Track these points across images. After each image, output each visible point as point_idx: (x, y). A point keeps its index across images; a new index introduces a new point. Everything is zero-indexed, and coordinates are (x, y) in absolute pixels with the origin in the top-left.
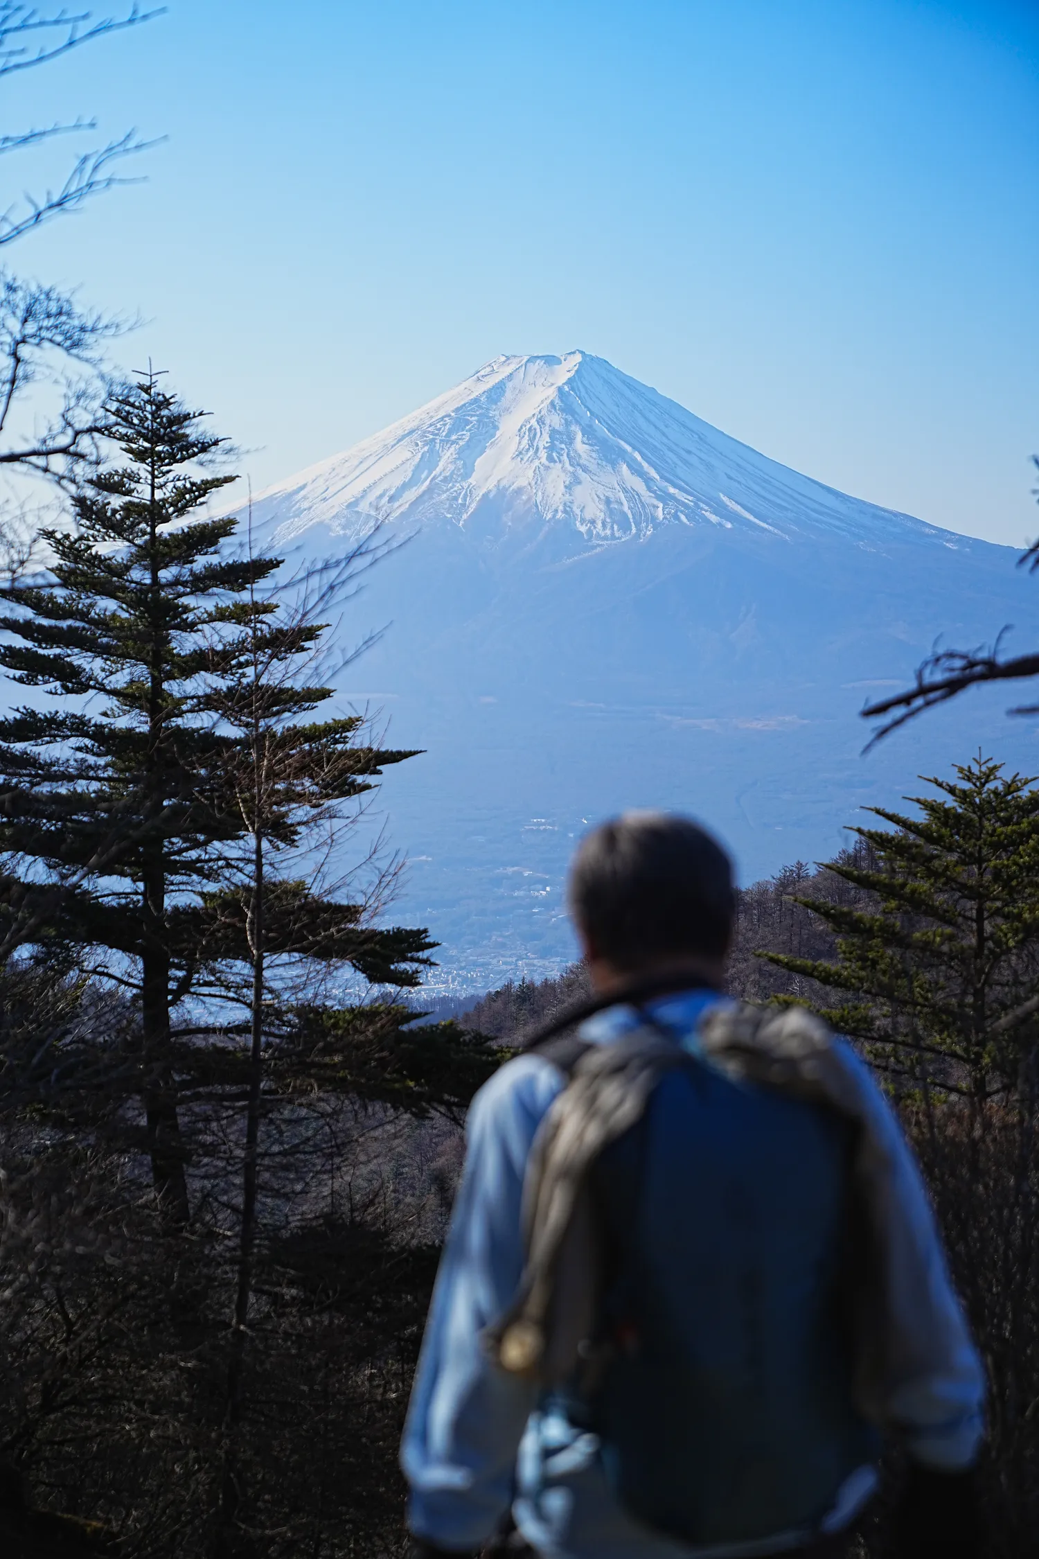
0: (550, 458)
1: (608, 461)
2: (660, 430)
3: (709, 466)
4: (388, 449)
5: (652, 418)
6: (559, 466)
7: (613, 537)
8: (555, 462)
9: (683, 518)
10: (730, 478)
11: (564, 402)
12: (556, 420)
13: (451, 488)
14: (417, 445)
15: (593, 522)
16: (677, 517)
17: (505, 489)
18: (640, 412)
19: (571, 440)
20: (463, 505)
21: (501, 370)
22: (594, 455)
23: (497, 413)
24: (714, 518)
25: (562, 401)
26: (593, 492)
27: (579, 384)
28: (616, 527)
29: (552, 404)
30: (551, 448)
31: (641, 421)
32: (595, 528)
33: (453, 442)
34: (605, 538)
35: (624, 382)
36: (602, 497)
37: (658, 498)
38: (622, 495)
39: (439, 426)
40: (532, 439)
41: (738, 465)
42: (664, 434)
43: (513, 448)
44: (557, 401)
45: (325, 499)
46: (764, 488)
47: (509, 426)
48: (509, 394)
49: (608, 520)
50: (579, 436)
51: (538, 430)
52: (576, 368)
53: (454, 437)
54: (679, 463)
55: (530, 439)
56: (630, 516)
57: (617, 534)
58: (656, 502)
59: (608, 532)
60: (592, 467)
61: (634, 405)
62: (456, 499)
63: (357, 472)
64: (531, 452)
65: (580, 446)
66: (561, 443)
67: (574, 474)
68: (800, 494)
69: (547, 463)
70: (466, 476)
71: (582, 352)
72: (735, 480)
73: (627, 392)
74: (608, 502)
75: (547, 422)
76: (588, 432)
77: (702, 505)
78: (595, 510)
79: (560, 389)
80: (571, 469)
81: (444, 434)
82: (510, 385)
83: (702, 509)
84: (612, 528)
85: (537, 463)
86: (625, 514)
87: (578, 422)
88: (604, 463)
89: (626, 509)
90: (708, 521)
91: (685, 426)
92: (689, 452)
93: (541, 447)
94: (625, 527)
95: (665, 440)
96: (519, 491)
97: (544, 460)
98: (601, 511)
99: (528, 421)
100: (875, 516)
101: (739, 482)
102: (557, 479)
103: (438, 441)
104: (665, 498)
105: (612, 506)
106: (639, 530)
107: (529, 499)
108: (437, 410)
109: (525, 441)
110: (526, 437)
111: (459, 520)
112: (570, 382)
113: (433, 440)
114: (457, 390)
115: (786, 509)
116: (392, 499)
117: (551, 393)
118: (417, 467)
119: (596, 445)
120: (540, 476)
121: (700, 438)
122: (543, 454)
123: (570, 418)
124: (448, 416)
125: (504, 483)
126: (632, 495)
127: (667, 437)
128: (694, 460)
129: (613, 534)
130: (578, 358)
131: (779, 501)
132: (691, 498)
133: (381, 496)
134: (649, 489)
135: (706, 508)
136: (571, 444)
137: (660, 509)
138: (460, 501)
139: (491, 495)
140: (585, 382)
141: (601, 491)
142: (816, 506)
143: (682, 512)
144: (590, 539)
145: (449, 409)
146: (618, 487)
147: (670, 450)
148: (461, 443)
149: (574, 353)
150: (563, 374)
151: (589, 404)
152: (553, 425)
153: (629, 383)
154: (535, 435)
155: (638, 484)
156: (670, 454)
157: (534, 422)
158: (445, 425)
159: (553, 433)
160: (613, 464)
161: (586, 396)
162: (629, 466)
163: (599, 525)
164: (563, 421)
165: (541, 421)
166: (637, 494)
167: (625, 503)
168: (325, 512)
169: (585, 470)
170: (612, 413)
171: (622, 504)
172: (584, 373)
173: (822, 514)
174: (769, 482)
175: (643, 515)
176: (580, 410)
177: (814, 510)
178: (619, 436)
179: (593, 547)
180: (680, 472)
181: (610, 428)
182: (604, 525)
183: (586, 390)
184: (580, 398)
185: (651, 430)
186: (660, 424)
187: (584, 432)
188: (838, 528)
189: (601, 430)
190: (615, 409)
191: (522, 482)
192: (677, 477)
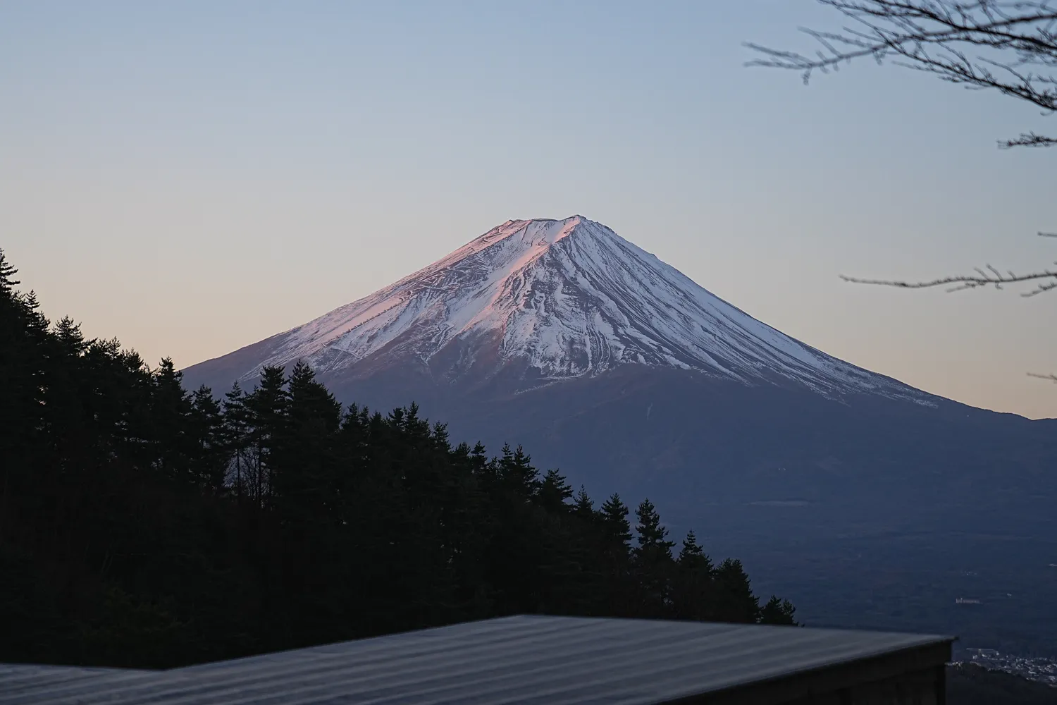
0: (527, 305)
1: (582, 308)
2: (645, 286)
3: (686, 319)
4: (383, 296)
5: (640, 276)
6: (534, 311)
7: (569, 373)
8: (532, 308)
9: (641, 359)
10: (706, 330)
11: (553, 258)
12: (541, 273)
13: (430, 329)
14: (409, 293)
15: (552, 359)
16: (635, 357)
17: (479, 331)
18: (629, 271)
19: (551, 288)
20: (435, 344)
21: (504, 232)
22: (570, 303)
23: (490, 267)
24: (674, 361)
25: (551, 256)
26: (560, 336)
27: (573, 245)
28: (573, 365)
29: (542, 259)
30: (530, 296)
31: (627, 278)
32: (553, 365)
33: (444, 291)
34: (561, 374)
35: (618, 244)
36: (567, 339)
37: (623, 341)
38: (587, 338)
39: (433, 277)
40: (514, 289)
41: (718, 321)
42: (647, 290)
44: (546, 256)
45: (311, 340)
46: (740, 342)
47: (498, 281)
48: (505, 251)
49: (567, 358)
50: (561, 287)
51: (523, 282)
52: (572, 230)
53: (444, 287)
54: (655, 313)
55: (513, 289)
56: (590, 355)
57: (572, 371)
58: (619, 344)
59: (565, 368)
60: (567, 314)
61: (622, 263)
62: (430, 339)
64: (511, 300)
65: (559, 295)
66: (541, 292)
67: (545, 319)
68: (776, 349)
69: (523, 309)
70: (446, 319)
71: (582, 218)
72: (710, 333)
73: (619, 253)
74: (571, 342)
75: (533, 274)
76: (570, 284)
77: (665, 349)
78: (557, 349)
79: (551, 248)
80: (545, 314)
81: (436, 284)
82: (507, 244)
83: (664, 352)
84: (570, 365)
85: (514, 308)
86: (586, 354)
87: (562, 275)
88: (579, 310)
89: (588, 350)
90: (665, 362)
91: (671, 285)
92: (668, 306)
93: (521, 296)
95: (647, 294)
96: (491, 333)
97: (521, 307)
98: (563, 350)
99: (516, 273)
100: (850, 374)
101: (714, 335)
103: (428, 290)
104: (629, 341)
105: (575, 346)
106: (595, 367)
107: (496, 341)
109: (508, 290)
110: (510, 287)
111: (426, 356)
112: (563, 241)
113: (425, 289)
115: (757, 360)
116: (372, 339)
117: (543, 250)
118: (403, 312)
119: (574, 294)
120: (513, 318)
121: (685, 296)
122: (522, 302)
123: (555, 271)
124: (444, 269)
126: (597, 338)
127: (651, 293)
128: (673, 314)
129: (569, 371)
130: (576, 222)
131: (741, 348)
132: (656, 343)
133: (362, 336)
134: (616, 333)
135: (669, 351)
136: (550, 293)
137: (621, 352)
138: (433, 341)
139: (463, 337)
140: (578, 242)
141: (569, 334)
142: (791, 361)
143: (641, 354)
144: (544, 375)
146: (586, 331)
147: (650, 303)
148: (449, 292)
149: (573, 217)
150: (558, 235)
151: (578, 260)
152: (537, 277)
153: (622, 245)
154: (520, 283)
155: (607, 329)
156: (648, 307)
157: (520, 275)
158: (438, 277)
159: (536, 284)
160: (587, 310)
161: (576, 254)
162: (603, 314)
163: (558, 361)
164: (548, 274)
165: (527, 274)
166: (603, 338)
167: (588, 343)
169: (558, 315)
170: (599, 269)
171: (585, 345)
172: (579, 235)
173: (793, 367)
174: (748, 338)
175: (603, 353)
176: (567, 264)
177: (785, 364)
178: (601, 289)
179: (549, 381)
180: (654, 322)
181: (593, 282)
182: (562, 362)
183: (578, 249)
184: (570, 256)
185: (636, 286)
186: (646, 282)
187: (566, 283)
188: (804, 378)
189: (584, 283)
190: (603, 266)
191: (497, 325)
192: (650, 326)
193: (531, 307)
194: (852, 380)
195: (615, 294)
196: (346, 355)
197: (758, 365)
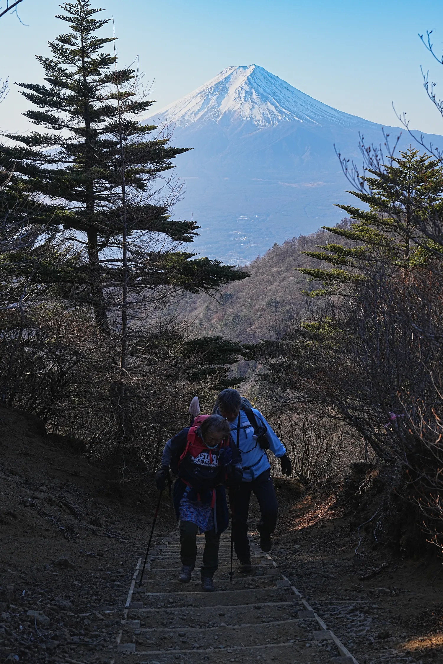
0: (245, 100)
3: (295, 102)
4: (194, 98)
5: (278, 87)
6: (248, 102)
7: (265, 126)
9: (287, 119)
10: (302, 106)
11: (249, 82)
12: (247, 88)
13: (214, 110)
14: (203, 96)
15: (259, 121)
16: (285, 119)
17: (231, 110)
18: (273, 84)
19: (251, 94)
20: (218, 116)
21: (229, 71)
22: (259, 99)
23: (228, 85)
24: (297, 119)
26: (259, 111)
27: (254, 75)
29: (245, 82)
30: (245, 97)
31: (274, 87)
32: (259, 123)
33: (215, 95)
34: (263, 126)
35: (268, 75)
36: (261, 113)
37: (279, 112)
38: (268, 112)
39: (210, 90)
40: (239, 94)
41: (304, 101)
42: (281, 91)
43: (233, 98)
44: (247, 81)
45: (174, 115)
46: (312, 109)
47: (232, 90)
48: (232, 79)
49: (263, 120)
50: (254, 93)
51: (241, 91)
52: (253, 70)
53: (214, 94)
54: (285, 100)
56: (270, 119)
57: (266, 125)
58: (279, 114)
59: (264, 124)
60: (259, 103)
61: (271, 82)
62: (215, 114)
63: (184, 106)
64: (239, 98)
65: (255, 96)
66: (248, 95)
67: (253, 105)
68: (324, 110)
69: (244, 102)
70: (219, 106)
71: (255, 65)
73: (269, 78)
74: (263, 114)
75: (244, 88)
76: (257, 91)
78: (259, 117)
79: (248, 77)
80: (252, 104)
81: (211, 93)
82: (232, 76)
83: (293, 116)
84: (265, 123)
85: (241, 102)
86: (269, 118)
87: (253, 88)
88: (262, 101)
89: (269, 116)
90: (294, 119)
91: (288, 89)
92: (289, 97)
93: (242, 97)
94: (269, 122)
95: (281, 93)
96: (235, 111)
98: (261, 117)
99: (238, 88)
100: (348, 118)
101: (305, 107)
102: (247, 106)
104: (281, 112)
105: (265, 115)
106: (273, 123)
107: (239, 114)
108: (210, 84)
110: (237, 94)
111: (216, 121)
112: (251, 75)
113: (208, 95)
114: (216, 78)
115: (319, 115)
116: (195, 114)
117: (245, 79)
118: (203, 104)
119: (259, 95)
120: (242, 106)
121: (292, 92)
122: (243, 99)
123: (251, 87)
124: (213, 87)
125: (230, 109)
126: (271, 112)
128: (290, 100)
129: (265, 125)
130: (253, 67)
131: (317, 113)
132: (290, 112)
133: (192, 114)
134: (276, 110)
137: (280, 116)
139: (227, 112)
140: (256, 75)
141: (262, 111)
142: (328, 114)
143: (287, 117)
144: (258, 127)
145: (213, 84)
146: (266, 109)
147: (283, 97)
148: (217, 96)
149: (252, 65)
150: (249, 72)
151: (257, 82)
153: (270, 75)
155: (273, 108)
157: (240, 88)
159: (246, 92)
160: (265, 101)
161: (256, 79)
162: (270, 103)
163: (261, 122)
164: (249, 88)
165: (242, 88)
166: (273, 111)
167: (268, 114)
168: (175, 119)
169: (256, 104)
172: (255, 72)
173: (331, 117)
174: (314, 107)
175: (275, 118)
176: (254, 84)
177: (328, 116)
178: (267, 93)
179: (259, 129)
180: (286, 104)
181: (264, 90)
182: (262, 122)
183: (256, 77)
184: (254, 80)
185: (277, 90)
186: (280, 88)
187: (256, 92)
188: (336, 121)
189: (261, 91)
190: (265, 84)
191: (236, 108)
192: (285, 105)
193: (246, 101)
194: (349, 120)
195: (271, 94)
196: (188, 120)
197: (321, 117)
